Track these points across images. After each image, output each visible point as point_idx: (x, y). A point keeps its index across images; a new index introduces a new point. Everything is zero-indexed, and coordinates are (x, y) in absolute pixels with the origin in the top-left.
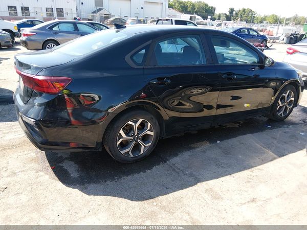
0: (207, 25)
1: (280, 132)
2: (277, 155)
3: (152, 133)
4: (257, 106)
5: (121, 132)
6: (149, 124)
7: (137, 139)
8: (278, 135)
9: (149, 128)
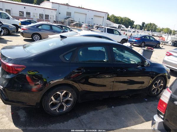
0: (127, 31)
1: (152, 105)
2: (145, 120)
3: (72, 99)
4: (139, 88)
5: (52, 98)
6: (70, 94)
7: (62, 102)
8: (150, 106)
9: (70, 96)
